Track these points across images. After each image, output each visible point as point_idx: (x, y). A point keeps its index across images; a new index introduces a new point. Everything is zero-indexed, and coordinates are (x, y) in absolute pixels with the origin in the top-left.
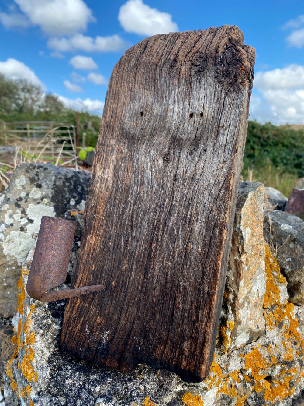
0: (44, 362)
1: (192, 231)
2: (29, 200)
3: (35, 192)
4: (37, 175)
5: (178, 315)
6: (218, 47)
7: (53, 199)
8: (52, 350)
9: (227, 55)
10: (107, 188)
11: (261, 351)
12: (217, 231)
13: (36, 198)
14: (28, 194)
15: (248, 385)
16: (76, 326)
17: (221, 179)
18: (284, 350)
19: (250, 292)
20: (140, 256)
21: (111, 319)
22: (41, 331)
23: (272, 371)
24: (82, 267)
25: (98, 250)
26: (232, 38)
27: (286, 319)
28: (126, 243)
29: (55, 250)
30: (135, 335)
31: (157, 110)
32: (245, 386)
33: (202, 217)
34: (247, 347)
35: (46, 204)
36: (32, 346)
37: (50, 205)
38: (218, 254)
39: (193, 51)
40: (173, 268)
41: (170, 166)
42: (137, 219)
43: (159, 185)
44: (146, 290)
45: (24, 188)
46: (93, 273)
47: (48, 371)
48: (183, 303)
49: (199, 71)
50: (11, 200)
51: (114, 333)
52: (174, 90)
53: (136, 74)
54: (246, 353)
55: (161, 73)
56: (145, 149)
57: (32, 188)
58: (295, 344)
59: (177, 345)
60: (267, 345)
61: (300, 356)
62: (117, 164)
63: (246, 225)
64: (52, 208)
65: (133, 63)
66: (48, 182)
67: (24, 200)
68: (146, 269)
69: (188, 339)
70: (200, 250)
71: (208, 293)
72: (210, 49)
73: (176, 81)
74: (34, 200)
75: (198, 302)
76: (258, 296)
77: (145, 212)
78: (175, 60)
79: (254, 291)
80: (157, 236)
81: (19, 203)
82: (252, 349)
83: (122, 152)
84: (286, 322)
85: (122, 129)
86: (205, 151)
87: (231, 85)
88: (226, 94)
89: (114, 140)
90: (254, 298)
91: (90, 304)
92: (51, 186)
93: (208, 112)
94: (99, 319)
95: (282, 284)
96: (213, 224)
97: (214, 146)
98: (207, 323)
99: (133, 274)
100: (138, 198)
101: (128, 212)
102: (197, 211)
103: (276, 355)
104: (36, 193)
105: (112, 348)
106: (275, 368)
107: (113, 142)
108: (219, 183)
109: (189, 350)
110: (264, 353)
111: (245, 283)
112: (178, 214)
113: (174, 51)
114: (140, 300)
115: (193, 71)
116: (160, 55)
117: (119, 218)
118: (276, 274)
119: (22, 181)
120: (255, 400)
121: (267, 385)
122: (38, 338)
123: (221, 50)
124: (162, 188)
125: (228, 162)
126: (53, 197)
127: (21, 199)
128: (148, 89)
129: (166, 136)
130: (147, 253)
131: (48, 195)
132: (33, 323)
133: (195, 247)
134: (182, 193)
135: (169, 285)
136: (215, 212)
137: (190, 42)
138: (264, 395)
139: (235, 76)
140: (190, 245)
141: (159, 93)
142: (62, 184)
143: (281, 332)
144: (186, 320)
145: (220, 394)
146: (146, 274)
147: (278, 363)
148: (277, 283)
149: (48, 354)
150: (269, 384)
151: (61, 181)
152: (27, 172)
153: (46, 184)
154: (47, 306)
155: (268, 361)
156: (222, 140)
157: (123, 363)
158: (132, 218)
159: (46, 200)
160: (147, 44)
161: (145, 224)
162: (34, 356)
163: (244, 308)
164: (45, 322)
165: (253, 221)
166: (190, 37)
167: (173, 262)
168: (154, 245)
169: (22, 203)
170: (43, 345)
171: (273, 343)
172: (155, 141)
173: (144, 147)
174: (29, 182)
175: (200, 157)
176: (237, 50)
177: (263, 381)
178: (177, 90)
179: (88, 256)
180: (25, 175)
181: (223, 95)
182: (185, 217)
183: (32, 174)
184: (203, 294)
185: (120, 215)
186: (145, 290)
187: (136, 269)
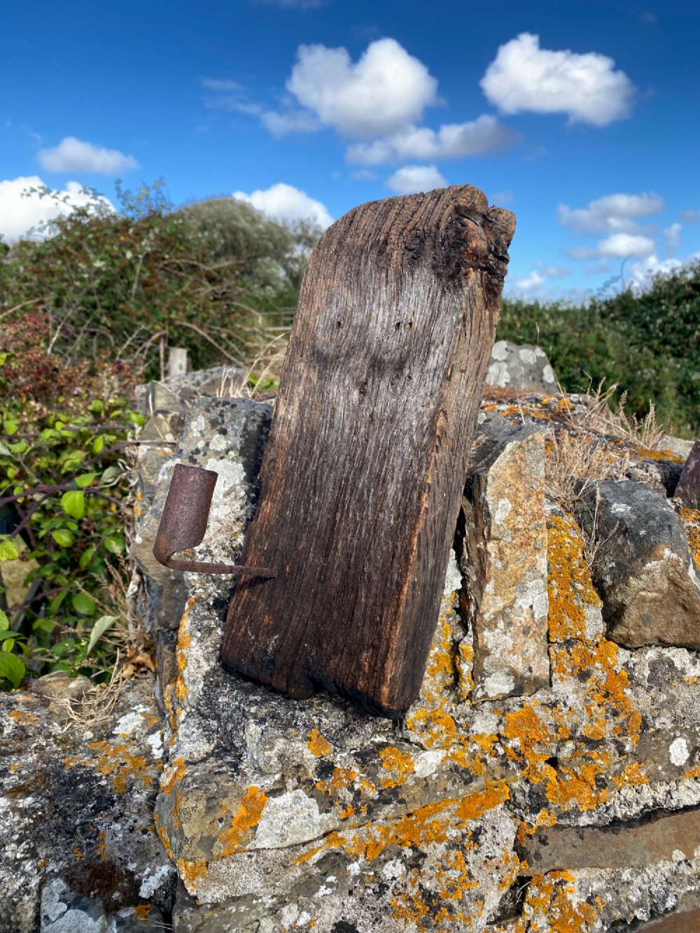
0: (200, 676)
1: (385, 495)
2: (208, 452)
3: (218, 441)
4: (221, 415)
5: (358, 614)
6: (440, 221)
7: (242, 452)
8: (212, 663)
9: (450, 232)
10: (289, 433)
11: (541, 713)
12: (415, 495)
13: (219, 450)
14: (207, 444)
15: (513, 765)
16: (240, 628)
17: (426, 420)
18: (588, 719)
19: (511, 607)
20: (320, 530)
21: (282, 618)
22: (199, 634)
23: (558, 750)
24: (253, 546)
25: (273, 522)
26: (459, 206)
27: (597, 668)
28: (306, 513)
29: (185, 505)
30: (307, 642)
31: (358, 318)
32: (506, 765)
33: (399, 476)
34: (510, 701)
35: (233, 459)
36: (184, 651)
37: (238, 462)
38: (413, 528)
39: (408, 228)
40: (358, 548)
41: (366, 400)
42: (321, 479)
43: (351, 428)
44: (325, 577)
45: (203, 435)
46: (265, 554)
47: (201, 686)
48: (366, 597)
49: (413, 257)
50: (184, 452)
51: (282, 639)
52: (380, 288)
53: (336, 264)
54: (508, 710)
55: (366, 264)
56: (339, 376)
57: (213, 434)
58: (615, 714)
59: (354, 656)
60: (553, 705)
61: (619, 735)
62: (304, 398)
63: (500, 495)
64: (240, 466)
65: (333, 248)
66: (236, 427)
67: (202, 453)
68: (327, 549)
69: (368, 648)
70: (392, 521)
71: (397, 583)
72: (430, 224)
73: (384, 275)
74: (217, 453)
75: (384, 595)
76: (533, 615)
77: (331, 468)
78: (386, 242)
79: (521, 607)
80: (343, 503)
81: (195, 457)
82: (521, 706)
83: (310, 381)
84: (599, 673)
85: (314, 347)
86: (410, 378)
87: (452, 277)
88: (444, 292)
89: (303, 364)
90: (522, 619)
91: (258, 597)
92: (240, 433)
93: (419, 320)
94: (266, 619)
95: (590, 605)
96: (411, 484)
97: (422, 371)
98: (392, 624)
99: (311, 555)
100: (325, 448)
101: (312, 467)
102: (393, 466)
103: (569, 725)
104: (219, 443)
105: (280, 658)
106: (564, 745)
107: (301, 366)
108: (422, 425)
109: (370, 663)
110: (547, 717)
111: (496, 588)
112: (371, 470)
113: (385, 228)
114: (316, 593)
115: (405, 258)
116: (367, 234)
117: (300, 476)
118: (580, 587)
119: (199, 424)
120: (529, 796)
121: (551, 773)
122: (193, 643)
123: (443, 226)
124: (355, 434)
125: (437, 395)
126: (242, 448)
127: (197, 451)
128: (349, 288)
129: (365, 357)
130: (329, 528)
131: (235, 445)
132: (189, 621)
133: (386, 518)
134: (378, 440)
135: (352, 572)
136: (416, 467)
137: (406, 213)
138: (546, 792)
139: (458, 265)
140: (381, 515)
141: (362, 292)
142: (256, 429)
143: (584, 688)
144: (367, 620)
145: (449, 762)
146: (327, 556)
147: (571, 738)
148: (581, 603)
149: (206, 668)
150: (554, 772)
151: (255, 425)
152: (208, 410)
153: (233, 429)
154: (211, 603)
155: (551, 732)
156: (432, 363)
157: (292, 682)
158: (316, 475)
159: (232, 453)
160: (353, 217)
161: (331, 485)
162: (186, 665)
163: (497, 631)
164: (205, 623)
165: (517, 490)
166: (406, 206)
167: (359, 539)
168: (339, 515)
169: (199, 457)
170: (200, 653)
171: (565, 704)
172: (351, 365)
173: (338, 373)
174: (209, 426)
175: (403, 388)
176: (463, 225)
177: (542, 766)
178: (384, 288)
179: (261, 530)
180: (204, 415)
181: (439, 294)
182: (379, 475)
183: (214, 414)
184: (391, 584)
185: (301, 472)
186: (323, 578)
187: (315, 549)
